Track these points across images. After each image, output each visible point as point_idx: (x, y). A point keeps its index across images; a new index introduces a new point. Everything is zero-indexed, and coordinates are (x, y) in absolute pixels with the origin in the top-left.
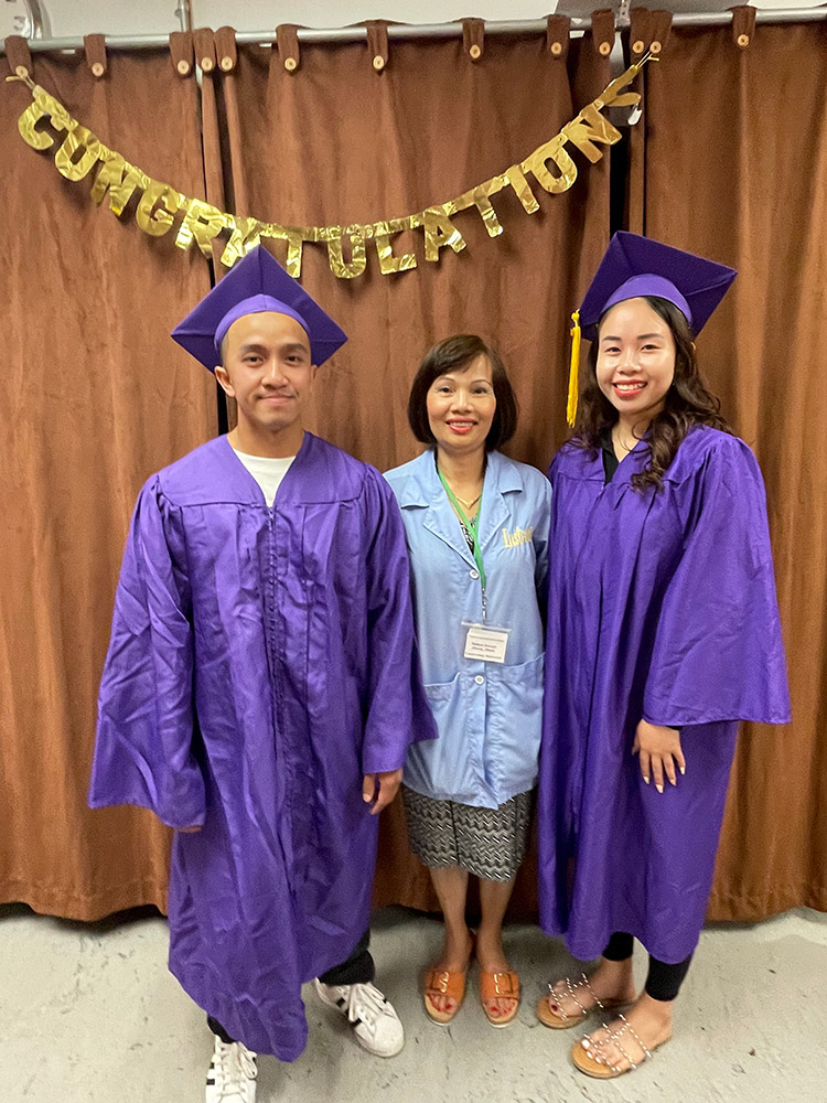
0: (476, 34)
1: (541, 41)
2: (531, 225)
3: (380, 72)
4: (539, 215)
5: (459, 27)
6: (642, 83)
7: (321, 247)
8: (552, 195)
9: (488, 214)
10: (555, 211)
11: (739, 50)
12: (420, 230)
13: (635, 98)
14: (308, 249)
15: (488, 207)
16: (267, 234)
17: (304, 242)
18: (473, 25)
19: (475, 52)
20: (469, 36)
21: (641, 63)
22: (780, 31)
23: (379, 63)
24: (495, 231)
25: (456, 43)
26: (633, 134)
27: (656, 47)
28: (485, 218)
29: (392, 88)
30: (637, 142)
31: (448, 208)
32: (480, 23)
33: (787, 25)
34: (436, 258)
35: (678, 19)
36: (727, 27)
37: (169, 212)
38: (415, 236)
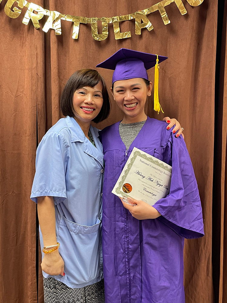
2: (182, 19)
4: (187, 16)
7: (87, 26)
8: (193, 7)
9: (164, 15)
10: (194, 15)
12: (133, 21)
14: (82, 26)
15: (163, 12)
16: (64, 19)
17: (80, 23)
24: (167, 22)
28: (162, 16)
31: (146, 12)
34: (140, 33)
37: (19, 8)
38: (131, 23)
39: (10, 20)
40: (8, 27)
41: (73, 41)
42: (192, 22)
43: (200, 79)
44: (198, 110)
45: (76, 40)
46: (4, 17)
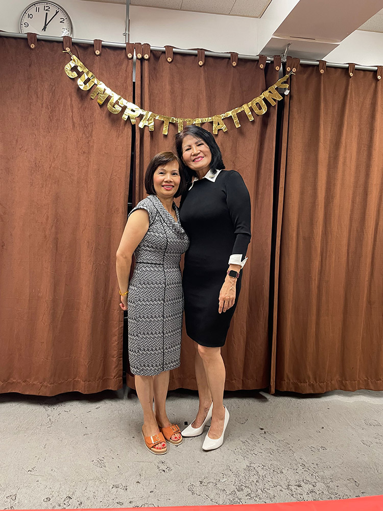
0: (235, 58)
1: (257, 62)
2: (249, 124)
3: (201, 66)
4: (253, 122)
5: (229, 55)
6: (290, 81)
7: (175, 125)
8: (258, 115)
9: (236, 120)
10: (258, 121)
11: (321, 74)
12: (212, 123)
13: (287, 86)
14: (171, 125)
15: (236, 117)
16: (157, 118)
17: (170, 123)
18: (234, 55)
19: (234, 64)
20: (233, 58)
21: (290, 74)
22: (333, 69)
23: (201, 63)
24: (238, 126)
25: (228, 59)
26: (286, 97)
27: (294, 70)
29: (205, 72)
30: (287, 100)
31: (223, 116)
32: (237, 54)
33: (336, 68)
35: (302, 62)
36: (318, 66)
37: (120, 106)
38: (210, 124)
39: (110, 114)
40: (107, 120)
41: (162, 136)
42: (257, 127)
43: (262, 171)
44: (260, 197)
45: (166, 136)
46: (105, 113)
